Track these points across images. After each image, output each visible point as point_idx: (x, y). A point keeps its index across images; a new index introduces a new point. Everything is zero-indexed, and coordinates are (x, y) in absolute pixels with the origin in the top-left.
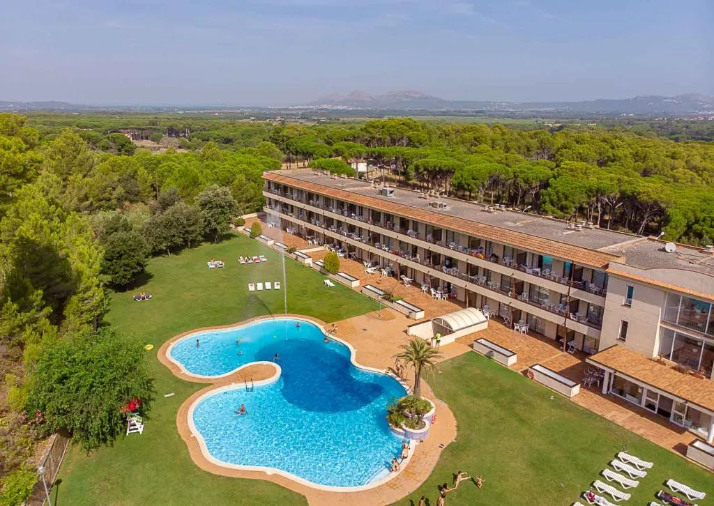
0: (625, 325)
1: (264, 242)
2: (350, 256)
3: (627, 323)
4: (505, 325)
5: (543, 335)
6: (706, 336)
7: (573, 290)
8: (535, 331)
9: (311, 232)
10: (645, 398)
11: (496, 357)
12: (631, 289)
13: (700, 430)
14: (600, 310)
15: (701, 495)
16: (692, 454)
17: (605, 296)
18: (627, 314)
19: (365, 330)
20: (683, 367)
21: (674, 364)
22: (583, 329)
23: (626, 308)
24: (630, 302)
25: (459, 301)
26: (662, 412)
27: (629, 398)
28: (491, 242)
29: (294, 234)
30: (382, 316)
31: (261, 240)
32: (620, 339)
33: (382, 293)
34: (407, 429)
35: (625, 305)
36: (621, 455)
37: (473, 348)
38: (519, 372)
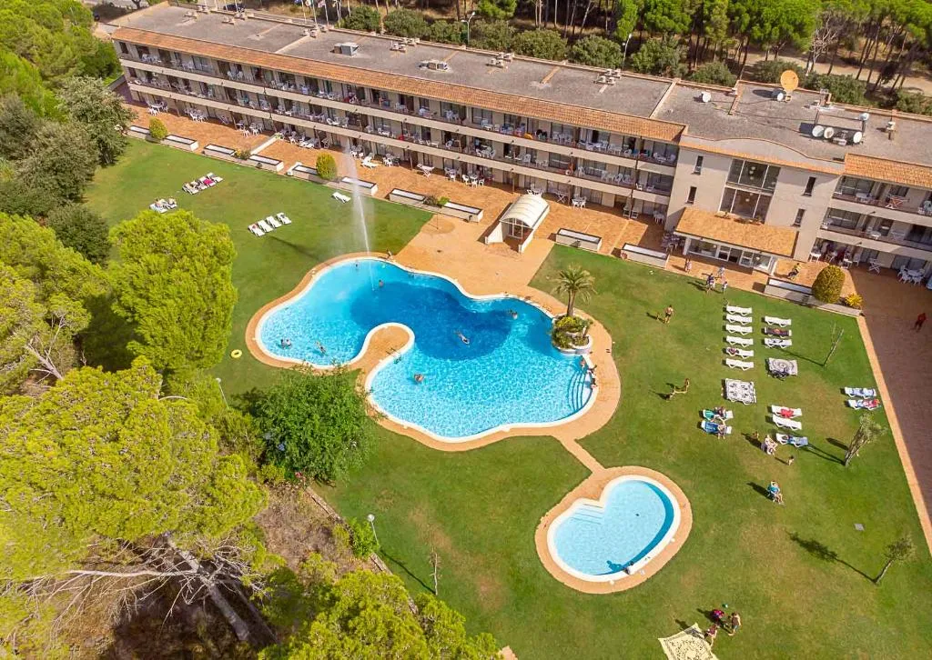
0: (693, 190)
1: (185, 147)
2: (323, 145)
3: (695, 188)
4: (560, 202)
5: (600, 205)
6: (763, 191)
7: (641, 164)
8: (593, 202)
9: (238, 117)
10: (718, 251)
11: (583, 246)
12: (700, 159)
13: (761, 266)
14: (671, 179)
15: (789, 322)
16: (768, 291)
17: (675, 167)
18: (696, 181)
19: (439, 251)
20: (744, 218)
21: (737, 217)
22: (651, 198)
23: (696, 176)
24: (699, 170)
25: (498, 183)
26: (732, 260)
27: (704, 253)
28: (533, 120)
29: (205, 120)
30: (440, 228)
31: (172, 144)
32: (688, 202)
33: (421, 198)
34: (578, 347)
35: (695, 173)
36: (729, 308)
37: (555, 240)
38: (610, 254)
